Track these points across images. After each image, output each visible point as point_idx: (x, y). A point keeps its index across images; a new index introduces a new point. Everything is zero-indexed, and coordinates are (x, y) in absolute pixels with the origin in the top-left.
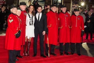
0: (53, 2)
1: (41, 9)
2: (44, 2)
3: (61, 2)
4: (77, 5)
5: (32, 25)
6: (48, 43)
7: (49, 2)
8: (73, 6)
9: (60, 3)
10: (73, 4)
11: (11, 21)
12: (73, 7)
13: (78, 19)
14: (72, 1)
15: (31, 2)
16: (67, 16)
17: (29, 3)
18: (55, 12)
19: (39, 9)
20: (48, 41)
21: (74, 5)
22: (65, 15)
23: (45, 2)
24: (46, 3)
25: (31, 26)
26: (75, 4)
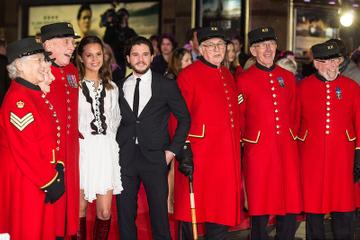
0: (201, 16)
1: (146, 54)
2: (155, 17)
3: (239, 13)
4: (320, 24)
5: (104, 133)
6: (194, 221)
7: (179, 15)
8: (300, 29)
9: (233, 20)
10: (299, 22)
11: (22, 123)
12: (299, 33)
13: (333, 94)
14: (295, 7)
15: (89, 17)
16: (281, 81)
17: (82, 21)
18: (218, 65)
19: (136, 54)
20: (193, 212)
21: (306, 27)
22: (270, 78)
23: (160, 17)
24: (168, 21)
25: (100, 136)
26: (311, 22)
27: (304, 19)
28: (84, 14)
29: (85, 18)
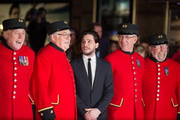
3: (128, 12)
10: (173, 19)
12: (172, 28)
23: (71, 14)
27: (177, 18)
28: (14, 11)
29: (15, 14)
